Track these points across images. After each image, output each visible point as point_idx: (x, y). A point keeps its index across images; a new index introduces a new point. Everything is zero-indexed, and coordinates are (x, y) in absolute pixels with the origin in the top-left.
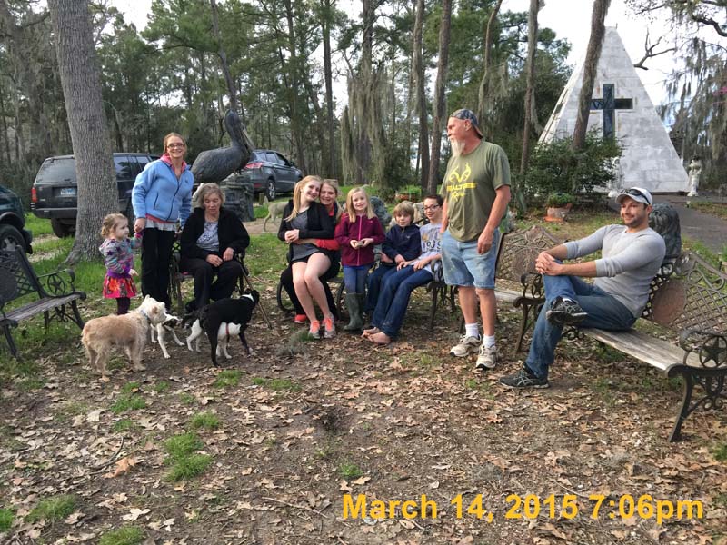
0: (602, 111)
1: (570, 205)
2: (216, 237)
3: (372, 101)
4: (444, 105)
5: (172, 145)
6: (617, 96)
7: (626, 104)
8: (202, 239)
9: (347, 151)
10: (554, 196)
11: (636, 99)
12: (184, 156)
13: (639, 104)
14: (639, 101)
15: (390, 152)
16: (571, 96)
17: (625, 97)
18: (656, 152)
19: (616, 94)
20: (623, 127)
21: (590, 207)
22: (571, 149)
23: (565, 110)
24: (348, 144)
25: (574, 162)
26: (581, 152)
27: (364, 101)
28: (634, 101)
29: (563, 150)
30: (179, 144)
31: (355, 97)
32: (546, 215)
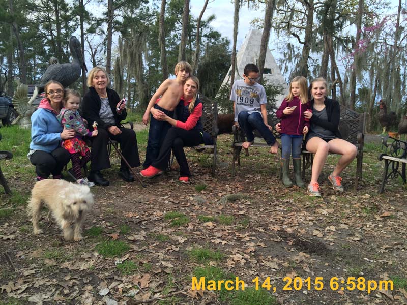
7: (268, 71)
13: (274, 72)
14: (274, 69)
17: (268, 68)
28: (272, 70)
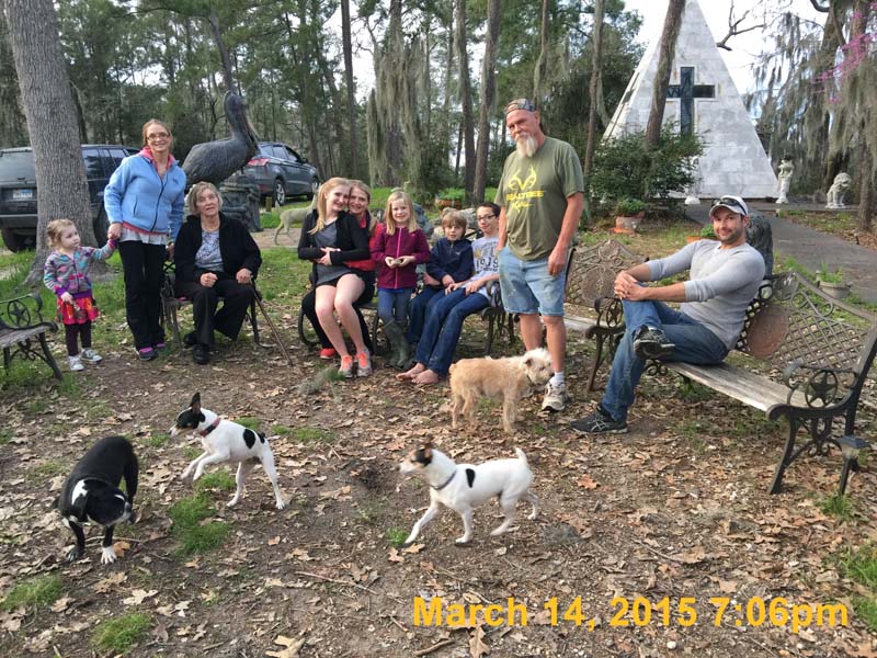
0: (679, 100)
1: (642, 214)
2: (217, 252)
3: (405, 85)
4: (493, 90)
5: (153, 136)
6: (697, 82)
7: (707, 91)
8: (200, 254)
9: (375, 145)
10: (624, 202)
11: (719, 87)
12: (169, 148)
13: (722, 92)
14: (723, 87)
15: (428, 147)
16: (643, 81)
17: (707, 83)
18: (740, 150)
19: (696, 80)
20: (704, 119)
21: (665, 216)
22: (644, 146)
23: (636, 98)
24: (376, 136)
25: (647, 162)
26: (655, 150)
27: (395, 83)
28: (716, 89)
29: (634, 147)
30: (162, 134)
31: (384, 78)
32: (615, 226)
